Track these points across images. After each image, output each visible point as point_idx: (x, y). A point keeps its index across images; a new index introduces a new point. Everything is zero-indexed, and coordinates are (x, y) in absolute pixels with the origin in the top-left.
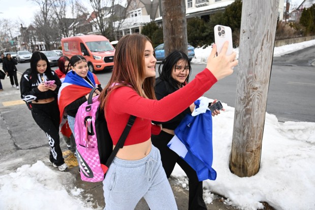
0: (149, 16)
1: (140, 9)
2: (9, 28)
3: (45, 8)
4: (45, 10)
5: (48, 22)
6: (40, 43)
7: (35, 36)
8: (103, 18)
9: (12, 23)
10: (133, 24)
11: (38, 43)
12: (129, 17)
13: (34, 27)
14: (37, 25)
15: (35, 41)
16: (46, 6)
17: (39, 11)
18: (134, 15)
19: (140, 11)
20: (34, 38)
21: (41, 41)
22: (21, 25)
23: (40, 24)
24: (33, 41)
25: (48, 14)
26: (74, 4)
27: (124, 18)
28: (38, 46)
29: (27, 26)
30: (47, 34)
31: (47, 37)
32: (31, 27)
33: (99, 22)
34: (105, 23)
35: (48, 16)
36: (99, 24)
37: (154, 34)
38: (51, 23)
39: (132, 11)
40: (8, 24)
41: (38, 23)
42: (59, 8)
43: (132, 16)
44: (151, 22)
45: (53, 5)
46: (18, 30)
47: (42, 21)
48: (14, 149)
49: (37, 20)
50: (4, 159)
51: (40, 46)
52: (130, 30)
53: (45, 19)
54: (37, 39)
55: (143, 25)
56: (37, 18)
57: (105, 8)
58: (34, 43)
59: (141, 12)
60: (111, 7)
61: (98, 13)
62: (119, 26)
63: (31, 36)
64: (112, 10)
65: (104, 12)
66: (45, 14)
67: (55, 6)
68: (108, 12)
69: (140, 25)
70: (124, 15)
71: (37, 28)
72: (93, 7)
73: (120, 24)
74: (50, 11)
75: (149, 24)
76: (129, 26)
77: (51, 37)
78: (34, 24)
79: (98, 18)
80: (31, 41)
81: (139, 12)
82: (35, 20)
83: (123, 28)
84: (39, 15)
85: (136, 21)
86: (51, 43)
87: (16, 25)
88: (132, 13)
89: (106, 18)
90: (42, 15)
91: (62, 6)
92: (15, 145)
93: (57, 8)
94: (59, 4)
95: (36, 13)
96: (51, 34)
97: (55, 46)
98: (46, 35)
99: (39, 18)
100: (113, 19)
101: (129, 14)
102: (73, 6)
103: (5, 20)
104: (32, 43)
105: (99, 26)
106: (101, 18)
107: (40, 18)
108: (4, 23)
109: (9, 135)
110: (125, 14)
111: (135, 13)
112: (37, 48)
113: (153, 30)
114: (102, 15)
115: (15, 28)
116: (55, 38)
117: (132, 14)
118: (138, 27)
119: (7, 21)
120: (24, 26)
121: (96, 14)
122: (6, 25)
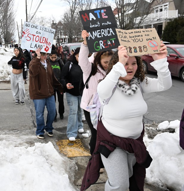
0: (177, 10)
1: (167, 3)
2: (43, 24)
3: (74, 6)
4: (74, 8)
5: (74, 19)
6: (65, 36)
7: (62, 31)
8: (125, 14)
9: (47, 20)
10: (156, 20)
11: (63, 37)
12: (153, 13)
13: (62, 23)
14: (65, 21)
15: (61, 35)
16: (75, 4)
17: (69, 9)
18: (159, 10)
19: (167, 5)
20: (61, 32)
21: (65, 35)
22: (53, 21)
23: (68, 20)
24: (59, 35)
25: (75, 11)
26: (99, 2)
27: (147, 14)
28: (62, 39)
29: (57, 22)
30: (72, 29)
31: (71, 32)
32: (60, 23)
33: (120, 18)
34: (126, 19)
35: (75, 13)
36: (119, 20)
37: (181, 30)
38: (76, 19)
39: (157, 6)
40: (44, 21)
41: (66, 20)
42: (85, 6)
43: (157, 11)
44: (179, 17)
45: (81, 3)
46: (50, 25)
47: (70, 17)
48: (32, 126)
49: (65, 17)
50: (24, 133)
51: (64, 39)
52: (152, 26)
53: (72, 16)
54: (62, 33)
55: (169, 21)
56: (66, 15)
57: (129, 5)
58: (60, 37)
59: (167, 7)
60: (135, 3)
61: (121, 9)
62: (140, 22)
63: (59, 31)
64: (135, 6)
65: (127, 8)
66: (72, 11)
67: (82, 4)
68: (130, 8)
69: (164, 21)
70: (147, 11)
71: (65, 24)
72: (117, 3)
73: (141, 20)
74: (77, 9)
75: (176, 20)
76: (152, 22)
77: (74, 31)
78: (63, 21)
79: (120, 14)
80: (58, 35)
81: (166, 7)
82: (64, 17)
83: (145, 24)
84: (68, 13)
85: (161, 16)
86: (74, 37)
87: (49, 21)
88: (158, 8)
89: (128, 14)
90: (70, 12)
91: (88, 4)
92: (33, 122)
93: (83, 6)
94: (86, 2)
95: (66, 11)
96: (75, 29)
97: (76, 40)
98: (70, 30)
99: (67, 16)
100: (135, 14)
101: (154, 9)
102: (98, 3)
103: (42, 18)
104: (58, 37)
105: (120, 22)
106: (122, 14)
107: (69, 15)
108: (40, 20)
109: (31, 113)
110: (149, 9)
111: (161, 8)
112: (61, 41)
113: (180, 26)
114: (124, 11)
115: (48, 24)
116: (78, 33)
117: (156, 9)
118: (162, 23)
119: (43, 18)
120: (54, 23)
121: (118, 10)
122: (42, 21)
